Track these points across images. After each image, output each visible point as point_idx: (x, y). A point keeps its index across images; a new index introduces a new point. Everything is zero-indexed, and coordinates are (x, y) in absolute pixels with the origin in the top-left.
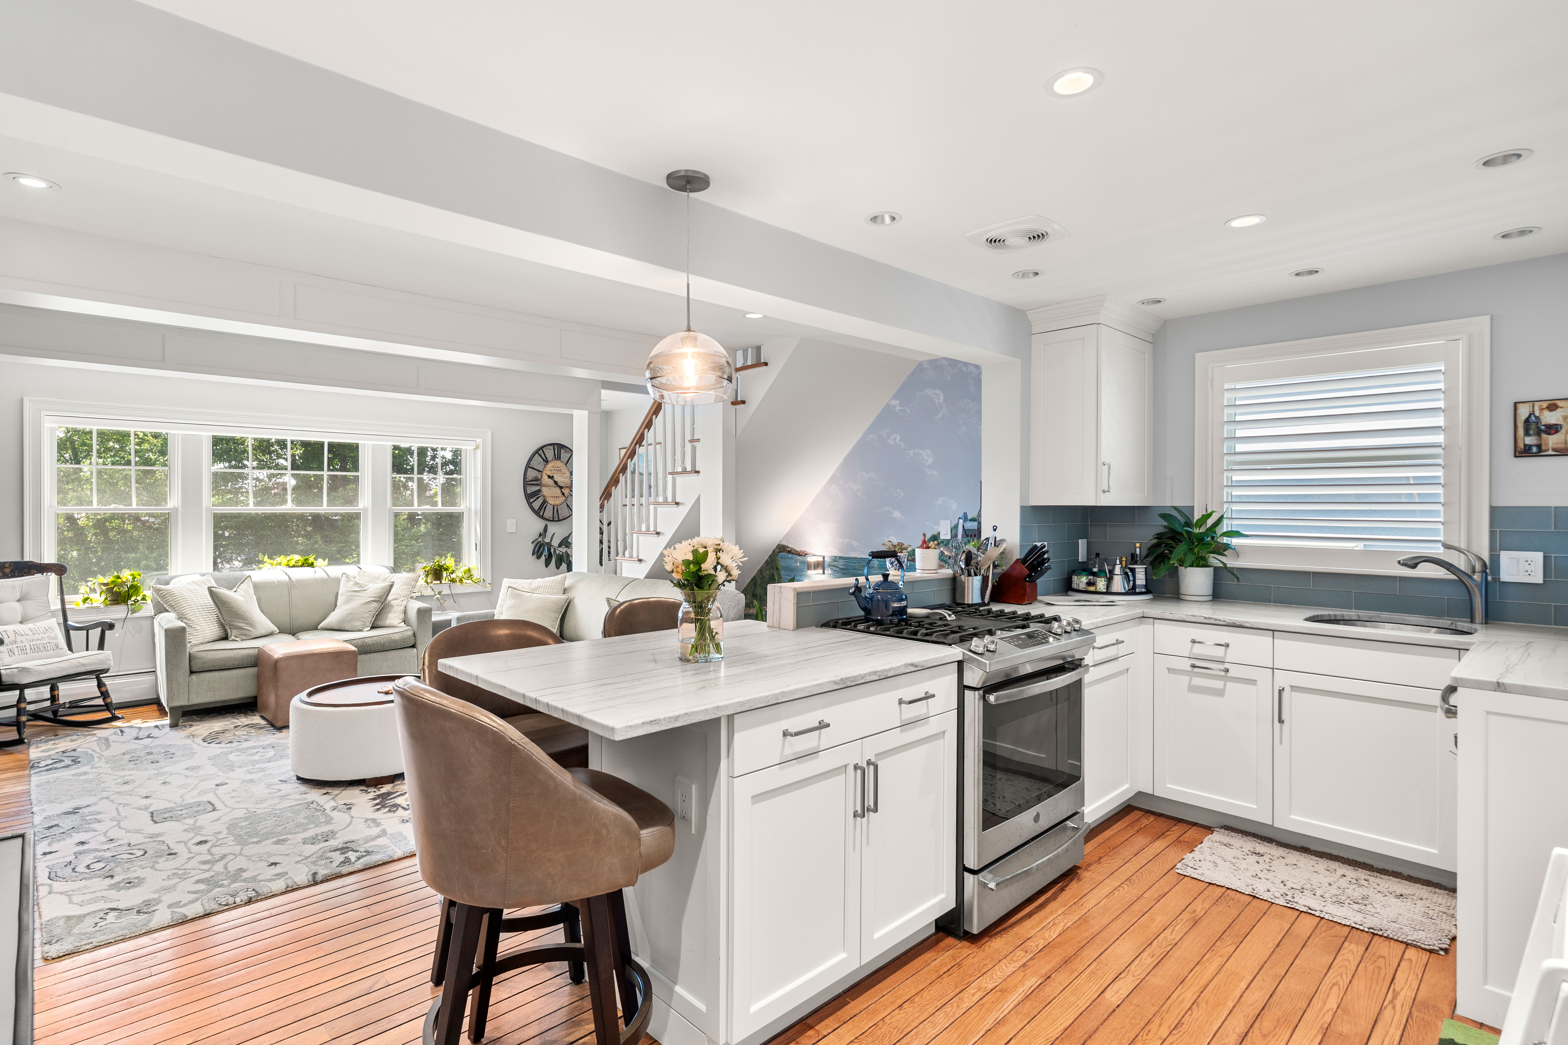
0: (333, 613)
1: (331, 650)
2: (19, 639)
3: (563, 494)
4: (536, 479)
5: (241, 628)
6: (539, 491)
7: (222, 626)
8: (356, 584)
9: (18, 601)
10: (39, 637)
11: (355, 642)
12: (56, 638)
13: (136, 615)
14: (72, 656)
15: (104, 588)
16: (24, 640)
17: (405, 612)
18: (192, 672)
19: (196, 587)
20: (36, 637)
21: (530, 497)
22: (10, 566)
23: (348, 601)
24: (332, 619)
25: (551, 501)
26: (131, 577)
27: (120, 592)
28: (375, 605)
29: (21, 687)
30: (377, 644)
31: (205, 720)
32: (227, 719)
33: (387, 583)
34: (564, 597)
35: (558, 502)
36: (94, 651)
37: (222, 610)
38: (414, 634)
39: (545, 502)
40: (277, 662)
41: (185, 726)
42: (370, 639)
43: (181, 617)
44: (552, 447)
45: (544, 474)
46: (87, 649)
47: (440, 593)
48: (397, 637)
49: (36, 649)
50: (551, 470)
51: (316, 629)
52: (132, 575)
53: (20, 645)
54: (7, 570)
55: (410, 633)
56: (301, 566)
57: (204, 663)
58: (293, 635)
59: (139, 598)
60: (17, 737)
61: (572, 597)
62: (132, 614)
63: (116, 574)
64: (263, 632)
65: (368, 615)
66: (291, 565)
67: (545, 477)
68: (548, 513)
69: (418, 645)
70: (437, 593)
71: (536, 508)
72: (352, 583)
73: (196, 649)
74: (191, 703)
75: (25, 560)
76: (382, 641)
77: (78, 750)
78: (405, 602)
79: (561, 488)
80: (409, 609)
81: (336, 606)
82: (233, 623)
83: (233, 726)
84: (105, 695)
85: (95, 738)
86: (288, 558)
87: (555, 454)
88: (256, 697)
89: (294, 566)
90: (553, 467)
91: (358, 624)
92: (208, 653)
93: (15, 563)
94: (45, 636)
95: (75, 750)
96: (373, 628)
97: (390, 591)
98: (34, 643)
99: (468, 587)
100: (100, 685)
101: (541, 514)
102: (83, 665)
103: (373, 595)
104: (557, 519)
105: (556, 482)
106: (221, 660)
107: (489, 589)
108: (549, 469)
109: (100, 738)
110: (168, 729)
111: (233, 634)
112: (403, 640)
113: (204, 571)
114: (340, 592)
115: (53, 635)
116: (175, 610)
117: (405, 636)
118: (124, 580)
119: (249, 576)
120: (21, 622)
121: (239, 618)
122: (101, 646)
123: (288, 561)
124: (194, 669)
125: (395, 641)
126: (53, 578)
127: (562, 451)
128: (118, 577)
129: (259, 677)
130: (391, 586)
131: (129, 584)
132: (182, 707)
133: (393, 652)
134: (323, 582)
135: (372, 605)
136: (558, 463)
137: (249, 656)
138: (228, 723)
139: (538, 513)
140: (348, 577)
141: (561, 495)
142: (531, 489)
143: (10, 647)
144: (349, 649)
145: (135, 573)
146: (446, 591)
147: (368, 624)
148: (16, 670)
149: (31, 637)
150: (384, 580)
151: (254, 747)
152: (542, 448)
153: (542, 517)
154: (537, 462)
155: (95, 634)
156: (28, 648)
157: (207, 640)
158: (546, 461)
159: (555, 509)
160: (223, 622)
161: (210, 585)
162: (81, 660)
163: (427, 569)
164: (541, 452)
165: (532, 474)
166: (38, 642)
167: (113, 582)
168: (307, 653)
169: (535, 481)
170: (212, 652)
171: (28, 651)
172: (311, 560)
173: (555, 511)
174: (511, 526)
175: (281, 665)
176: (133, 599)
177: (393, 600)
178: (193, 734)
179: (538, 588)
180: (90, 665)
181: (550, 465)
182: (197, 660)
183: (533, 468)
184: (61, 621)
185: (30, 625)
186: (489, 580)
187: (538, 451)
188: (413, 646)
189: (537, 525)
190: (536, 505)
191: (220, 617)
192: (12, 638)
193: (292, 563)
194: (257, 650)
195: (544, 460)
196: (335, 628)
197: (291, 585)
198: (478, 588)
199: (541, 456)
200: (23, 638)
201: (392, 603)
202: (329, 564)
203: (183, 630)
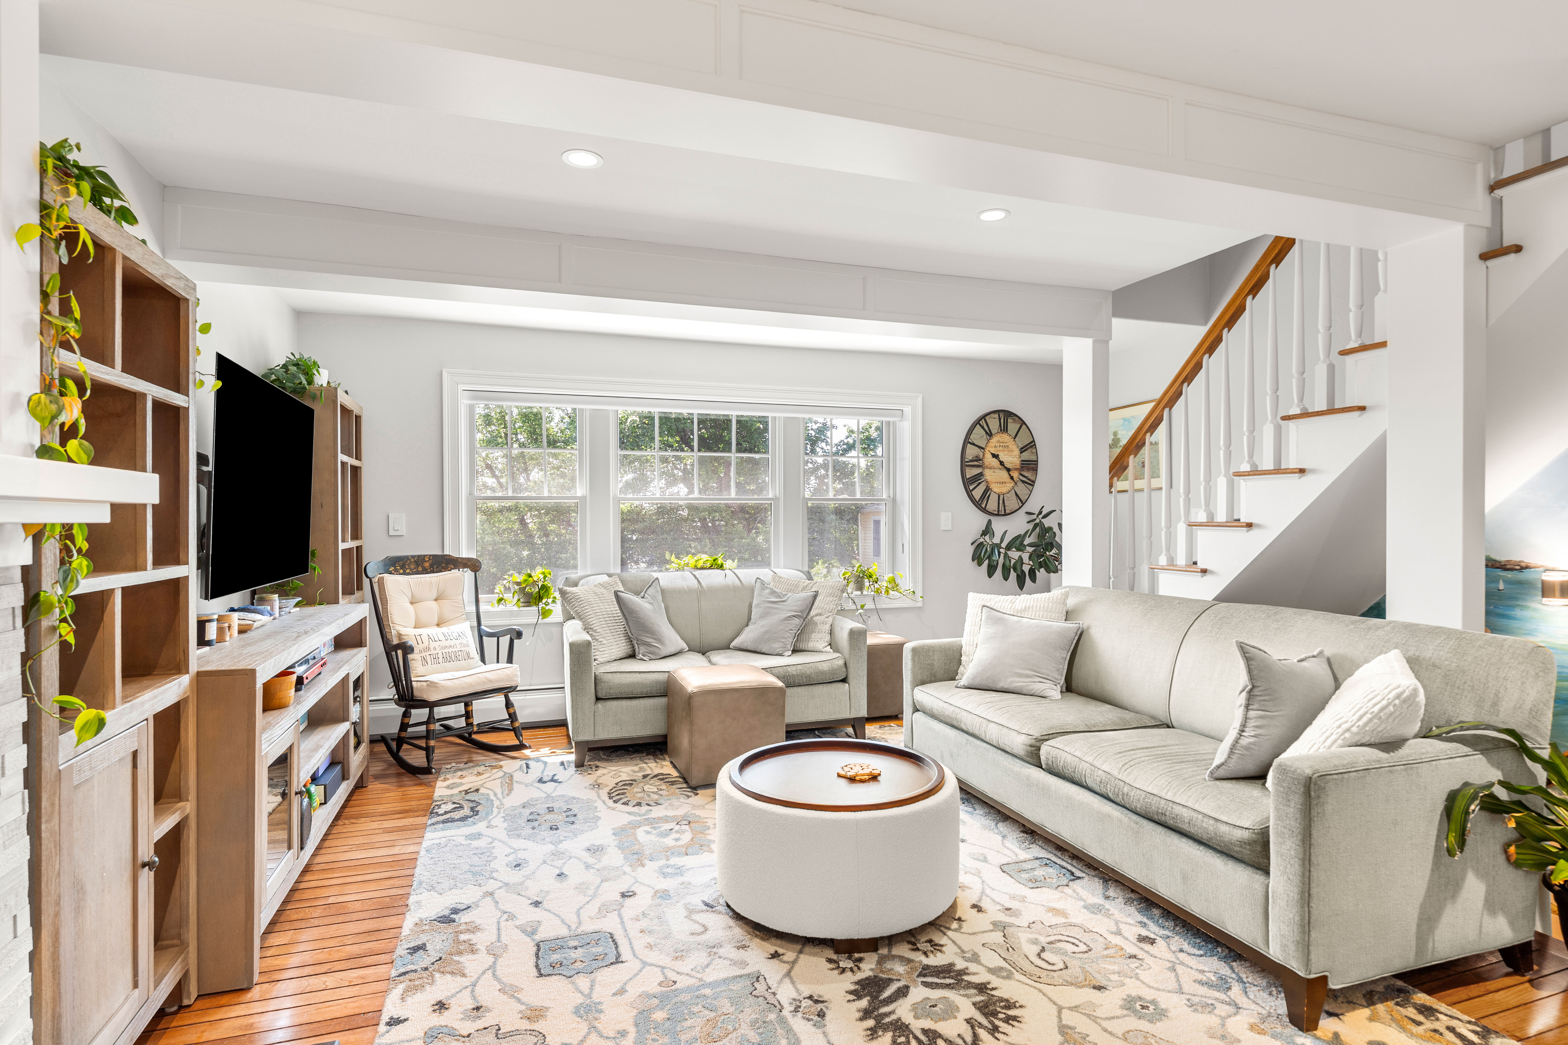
0: (747, 629)
1: (754, 684)
2: (432, 645)
3: (1012, 478)
4: (977, 459)
5: (649, 645)
6: (981, 474)
7: (630, 640)
8: (773, 592)
9: (436, 600)
10: (452, 643)
11: (776, 671)
12: (467, 646)
13: (546, 620)
14: (484, 668)
15: (517, 587)
16: (437, 647)
17: (831, 633)
18: (598, 699)
19: (603, 590)
20: (449, 643)
21: (969, 483)
22: (430, 559)
23: (764, 615)
24: (745, 638)
25: (996, 488)
26: (543, 576)
27: (532, 593)
28: (797, 621)
29: (431, 705)
30: (801, 675)
31: (611, 761)
32: (635, 762)
33: (810, 594)
34: (1071, 625)
35: (1004, 490)
36: (503, 665)
37: (629, 621)
38: (845, 664)
39: (988, 489)
40: (691, 697)
41: (590, 767)
42: (794, 668)
43: (587, 629)
44: (996, 416)
45: (987, 452)
46: (498, 662)
47: (862, 607)
48: (825, 667)
49: (448, 658)
50: (996, 447)
51: (728, 648)
52: (543, 573)
53: (433, 652)
54: (427, 565)
55: (841, 662)
56: (710, 568)
57: (611, 689)
58: (703, 654)
59: (550, 601)
60: (425, 765)
61: (1085, 626)
62: (542, 619)
63: (529, 572)
64: (672, 650)
65: (789, 635)
66: (699, 566)
67: (988, 456)
68: (992, 505)
69: (851, 679)
70: (859, 607)
71: (977, 497)
72: (767, 591)
73: (602, 669)
74: (597, 738)
75: (445, 553)
76: (808, 672)
77: (482, 791)
78: (830, 620)
79: (1008, 470)
80: (837, 630)
81: (749, 619)
82: (640, 638)
83: (641, 774)
84: (513, 717)
85: (501, 774)
86: (696, 558)
87: (1000, 425)
88: (665, 736)
89: (702, 568)
90: (998, 442)
91: (777, 646)
92: (615, 675)
93: (434, 556)
94: (457, 642)
95: (477, 790)
96: (795, 651)
97: (813, 604)
98: (447, 650)
99: (896, 601)
100: (508, 704)
101: (983, 506)
102: (490, 681)
103: (795, 608)
104: (1003, 513)
105: (1002, 463)
106: (627, 685)
107: (920, 604)
108: (993, 446)
109: (506, 773)
110: (572, 768)
111: (641, 652)
112: (833, 671)
113: (612, 571)
114: (755, 602)
115: (464, 642)
116: (580, 619)
117: (835, 667)
118: (535, 579)
119: (657, 579)
120: (438, 625)
121: (647, 632)
122: (510, 660)
123: (696, 561)
124: (600, 695)
125: (823, 673)
126: (467, 575)
127: (1009, 420)
128: (530, 576)
129: (669, 711)
130: (815, 597)
131: (540, 584)
132: (587, 742)
133: (821, 686)
134: (733, 590)
135: (793, 622)
136: (1005, 437)
137: (658, 682)
138: (636, 768)
139: (979, 504)
140: (763, 583)
141: (1009, 480)
142: (971, 472)
143: (423, 654)
144: (775, 685)
145: (546, 571)
146: (870, 605)
147: (789, 646)
148: (425, 684)
149: (444, 643)
150: (804, 589)
151: (666, 819)
152: (984, 417)
153: (984, 510)
154: (978, 435)
155: (505, 641)
156: (440, 656)
157: (614, 658)
158: (990, 434)
159: (1001, 498)
160: (630, 635)
161: (617, 589)
162: (488, 675)
163: (847, 576)
164: (983, 422)
165: (971, 452)
166: (450, 650)
167: (525, 581)
168: (726, 687)
169: (976, 461)
170: (619, 675)
171: (441, 660)
172: (720, 561)
173: (1001, 502)
174: (945, 521)
175: (696, 702)
176: (544, 601)
177: (817, 615)
178: (599, 781)
179: (1025, 609)
180: (497, 681)
181: (995, 439)
182: (603, 685)
183: (973, 444)
184: (475, 624)
185: (444, 629)
186: (919, 593)
187: (981, 421)
188: (844, 680)
189: (978, 520)
190: (977, 493)
191: (627, 628)
192: (426, 644)
193: (700, 565)
194: (667, 675)
195: (987, 433)
196: (749, 648)
197: (701, 592)
198: (906, 603)
199: (983, 427)
200: (436, 644)
201: (815, 619)
202: (739, 567)
203: (588, 644)
